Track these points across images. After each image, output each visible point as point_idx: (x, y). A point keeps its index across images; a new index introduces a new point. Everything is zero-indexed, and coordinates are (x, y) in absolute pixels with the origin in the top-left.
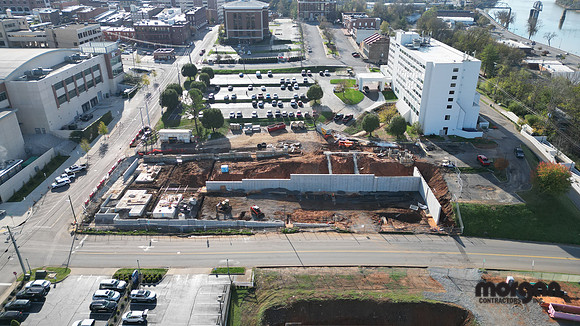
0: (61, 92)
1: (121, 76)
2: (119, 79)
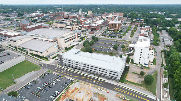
0: (66, 41)
1: (80, 37)
2: (79, 38)
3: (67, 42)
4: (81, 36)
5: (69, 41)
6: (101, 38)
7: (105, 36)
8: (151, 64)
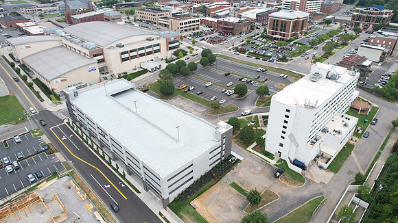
1: (175, 50)
2: (172, 51)
3: (127, 59)
4: (178, 46)
5: (135, 57)
6: (227, 58)
7: (244, 52)
8: (321, 167)
